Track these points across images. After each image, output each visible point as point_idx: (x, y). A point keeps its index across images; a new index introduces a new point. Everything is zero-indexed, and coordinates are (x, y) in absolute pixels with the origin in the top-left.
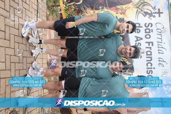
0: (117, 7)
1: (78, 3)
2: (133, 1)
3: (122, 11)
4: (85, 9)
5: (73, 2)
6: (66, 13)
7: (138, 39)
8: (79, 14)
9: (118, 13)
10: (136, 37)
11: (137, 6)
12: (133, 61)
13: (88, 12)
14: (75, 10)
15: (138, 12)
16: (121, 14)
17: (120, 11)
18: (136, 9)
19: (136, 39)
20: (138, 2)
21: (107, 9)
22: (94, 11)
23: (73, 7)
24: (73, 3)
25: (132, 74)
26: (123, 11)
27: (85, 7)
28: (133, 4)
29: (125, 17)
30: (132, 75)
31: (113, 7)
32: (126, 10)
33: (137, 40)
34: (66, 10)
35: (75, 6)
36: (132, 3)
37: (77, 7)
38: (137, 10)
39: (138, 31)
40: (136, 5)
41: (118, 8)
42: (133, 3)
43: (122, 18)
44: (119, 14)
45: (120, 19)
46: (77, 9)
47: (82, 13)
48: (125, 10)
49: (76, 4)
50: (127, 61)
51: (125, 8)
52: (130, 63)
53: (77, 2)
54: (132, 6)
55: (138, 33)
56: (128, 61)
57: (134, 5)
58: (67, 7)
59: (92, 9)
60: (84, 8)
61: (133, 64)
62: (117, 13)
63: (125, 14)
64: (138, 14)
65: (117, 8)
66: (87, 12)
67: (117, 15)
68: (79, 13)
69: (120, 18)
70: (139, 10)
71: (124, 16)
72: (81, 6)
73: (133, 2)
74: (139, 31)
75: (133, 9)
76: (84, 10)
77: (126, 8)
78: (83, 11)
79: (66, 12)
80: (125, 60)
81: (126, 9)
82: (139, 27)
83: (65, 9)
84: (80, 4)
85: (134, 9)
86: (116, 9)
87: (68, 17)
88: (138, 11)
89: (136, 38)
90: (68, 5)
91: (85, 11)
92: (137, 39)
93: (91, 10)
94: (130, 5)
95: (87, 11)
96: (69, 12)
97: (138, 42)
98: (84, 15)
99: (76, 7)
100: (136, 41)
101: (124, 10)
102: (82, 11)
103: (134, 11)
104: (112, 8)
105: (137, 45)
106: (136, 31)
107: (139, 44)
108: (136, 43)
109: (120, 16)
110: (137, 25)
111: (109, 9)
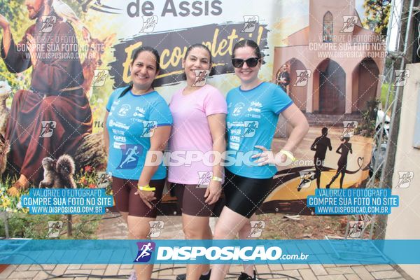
0: (82, 62)
1: (73, 165)
2: (68, 20)
4: (89, 149)
5: (69, 181)
7: (169, 7)
8: (103, 164)
10: (163, 15)
11: (81, 8)
12: (228, 22)
13: (97, 140)
14: (90, 173)
15: (98, 7)
18: (90, 11)
19: (169, 15)
20: (69, 5)
21: (87, 89)
22: (94, 125)
23: (83, 178)
25: (264, 26)
27: (82, 147)
28: (76, 20)
29: (111, 42)
30: (267, 28)
33: (173, 11)
35: (80, 175)
36: (71, 21)
37: (84, 170)
39: (148, 9)
40: (79, 12)
42: (73, 20)
43: (114, 50)
44: (102, 57)
45: (116, 54)
46: (88, 169)
47: (100, 155)
48: (90, 40)
49: (75, 171)
50: (227, 39)
52: (234, 31)
53: (70, 169)
55: (152, 7)
56: (229, 37)
57: (77, 17)
59: (89, 130)
60: (84, 151)
61: (235, 23)
62: (100, 63)
63: (101, 40)
64: (103, 6)
65: (84, 63)
66: (98, 143)
67: (105, 62)
68: (100, 165)
69: (114, 56)
70: (92, 4)
72: (79, 158)
73: (70, 19)
74: (148, 6)
75: (90, 21)
76: (90, 151)
78: (93, 152)
80: (224, 44)
81: (89, 37)
82: (137, 5)
84: (74, 160)
85: (88, 18)
87: (111, 193)
88: (95, 6)
89: (167, 14)
91: (92, 149)
92: (169, 11)
93: (91, 132)
94: (78, 27)
95: (94, 142)
97: (178, 10)
98: (105, 151)
99: (83, 172)
101: (90, 44)
102: (95, 156)
103: (94, 18)
104: (86, 75)
105: (184, 12)
106: (148, 11)
107: (184, 6)
108: (181, 14)
109: (109, 56)
110: (133, 10)
111: (88, 84)
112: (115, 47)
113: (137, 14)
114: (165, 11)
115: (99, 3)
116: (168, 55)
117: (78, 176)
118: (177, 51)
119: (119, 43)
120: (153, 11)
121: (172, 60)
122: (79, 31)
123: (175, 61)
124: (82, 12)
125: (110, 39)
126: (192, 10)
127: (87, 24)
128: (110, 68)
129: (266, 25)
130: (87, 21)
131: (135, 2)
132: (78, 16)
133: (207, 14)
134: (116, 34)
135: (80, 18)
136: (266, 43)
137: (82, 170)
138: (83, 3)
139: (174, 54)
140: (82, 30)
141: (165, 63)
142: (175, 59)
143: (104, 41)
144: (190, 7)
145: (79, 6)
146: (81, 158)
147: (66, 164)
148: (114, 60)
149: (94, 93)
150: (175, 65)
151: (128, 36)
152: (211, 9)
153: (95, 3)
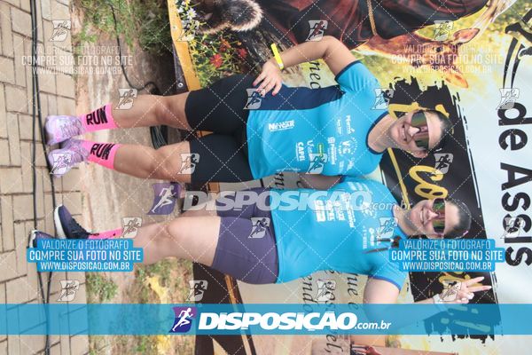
0: (417, 32)
1: (245, 28)
3: (439, 50)
5: (221, 21)
6: (201, 73)
7: (518, 176)
9: (423, 60)
10: (504, 166)
11: (514, 21)
14: (237, 56)
16: (435, 65)
17: (431, 53)
18: (508, 38)
19: (504, 176)
21: (372, 46)
23: (227, 44)
24: (222, 27)
25: (492, 334)
26: (446, 49)
28: (492, 15)
29: (454, 79)
30: (489, 339)
31: (401, 37)
32: (460, 44)
33: (512, 183)
34: (201, 61)
36: (489, 7)
37: (241, 47)
38: (515, 41)
39: (513, 140)
40: (507, 19)
41: (423, 40)
42: (492, 10)
43: (439, 86)
44: (428, 68)
45: (432, 89)
46: (242, 53)
48: (454, 43)
49: (236, 32)
51: (453, 38)
53: (240, 22)
54: (489, 23)
55: (515, 147)
57: (496, 16)
58: (204, 47)
62: (416, 65)
64: (517, 61)
65: (416, 36)
67: (417, 73)
69: (429, 88)
70: (522, 40)
71: (446, 75)
72: (257, 38)
74: (518, 140)
75: (490, 40)
77: (457, 35)
79: (200, 66)
81: (460, 40)
82: (521, 119)
83: (196, 52)
84: (255, 29)
85: (495, 35)
86: (411, 44)
88: (518, 46)
90: (207, 33)
92: (511, 176)
94: (479, 20)
96: (214, 69)
97: (513, 191)
99: (236, 46)
100: (505, 186)
101: (449, 44)
103: (495, 48)
104: (395, 41)
105: (510, 202)
106: (508, 140)
107: (522, 202)
108: (507, 196)
109: (429, 78)
110: (512, 114)
111: (381, 46)
112: (445, 88)
113: (504, 121)
114: (511, 169)
115: (524, 53)
116: (433, 178)
117: (229, 36)
118: (441, 194)
119: (452, 93)
120: (509, 147)
121: (425, 185)
122: (472, 23)
123: (423, 190)
124: (506, 25)
125: (458, 78)
126: (514, 214)
127: (484, 35)
128: (409, 81)
129: (493, 337)
130: (489, 35)
131: (526, 117)
132: (499, 18)
133: (507, 240)
134: (467, 87)
135: (495, 22)
136: (461, 337)
137: (240, 44)
138: (522, 24)
139: (436, 188)
140: (474, 27)
141: (419, 174)
142: (427, 191)
143: (454, 69)
144: (520, 211)
145: (517, 18)
146: (259, 41)
147: (248, 16)
148: (423, 88)
149: (366, 56)
150: (417, 190)
151: (464, 109)
152: (516, 247)
153: (522, 46)
